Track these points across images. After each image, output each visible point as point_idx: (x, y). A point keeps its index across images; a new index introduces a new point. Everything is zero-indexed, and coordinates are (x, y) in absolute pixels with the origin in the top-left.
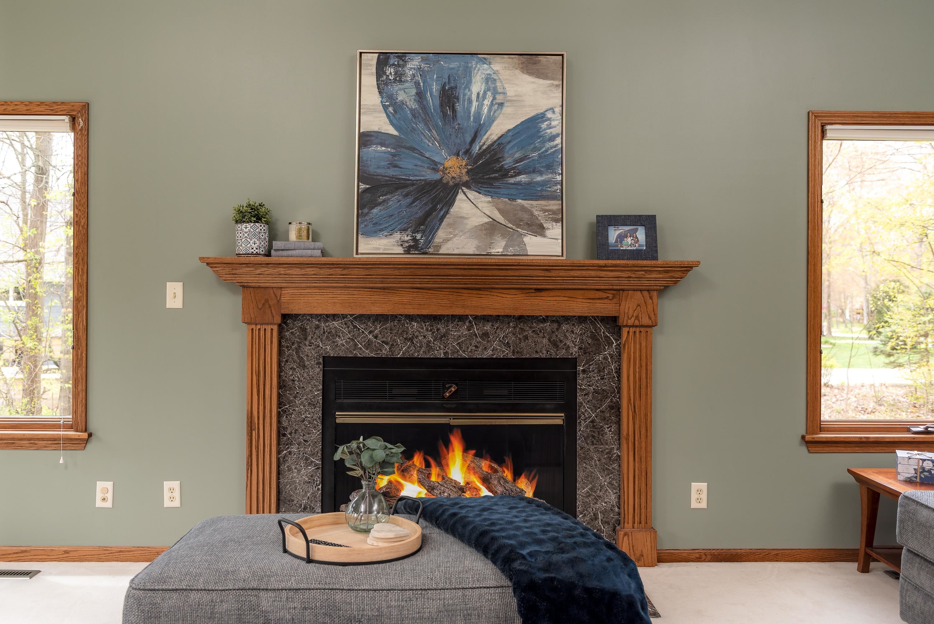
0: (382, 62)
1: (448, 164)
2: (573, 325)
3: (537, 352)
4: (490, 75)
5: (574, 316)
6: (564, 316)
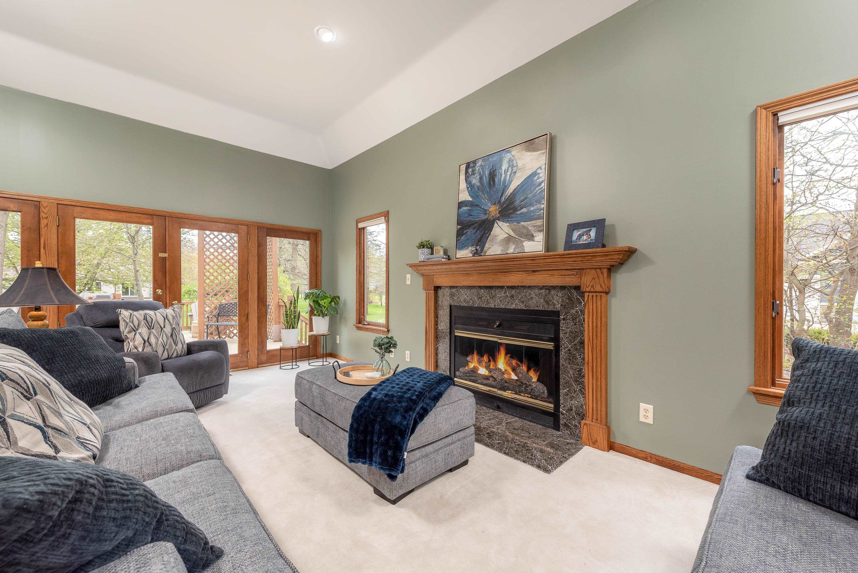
0: (467, 167)
1: (491, 210)
2: (558, 291)
3: (537, 306)
4: (511, 158)
5: (558, 286)
6: (552, 286)
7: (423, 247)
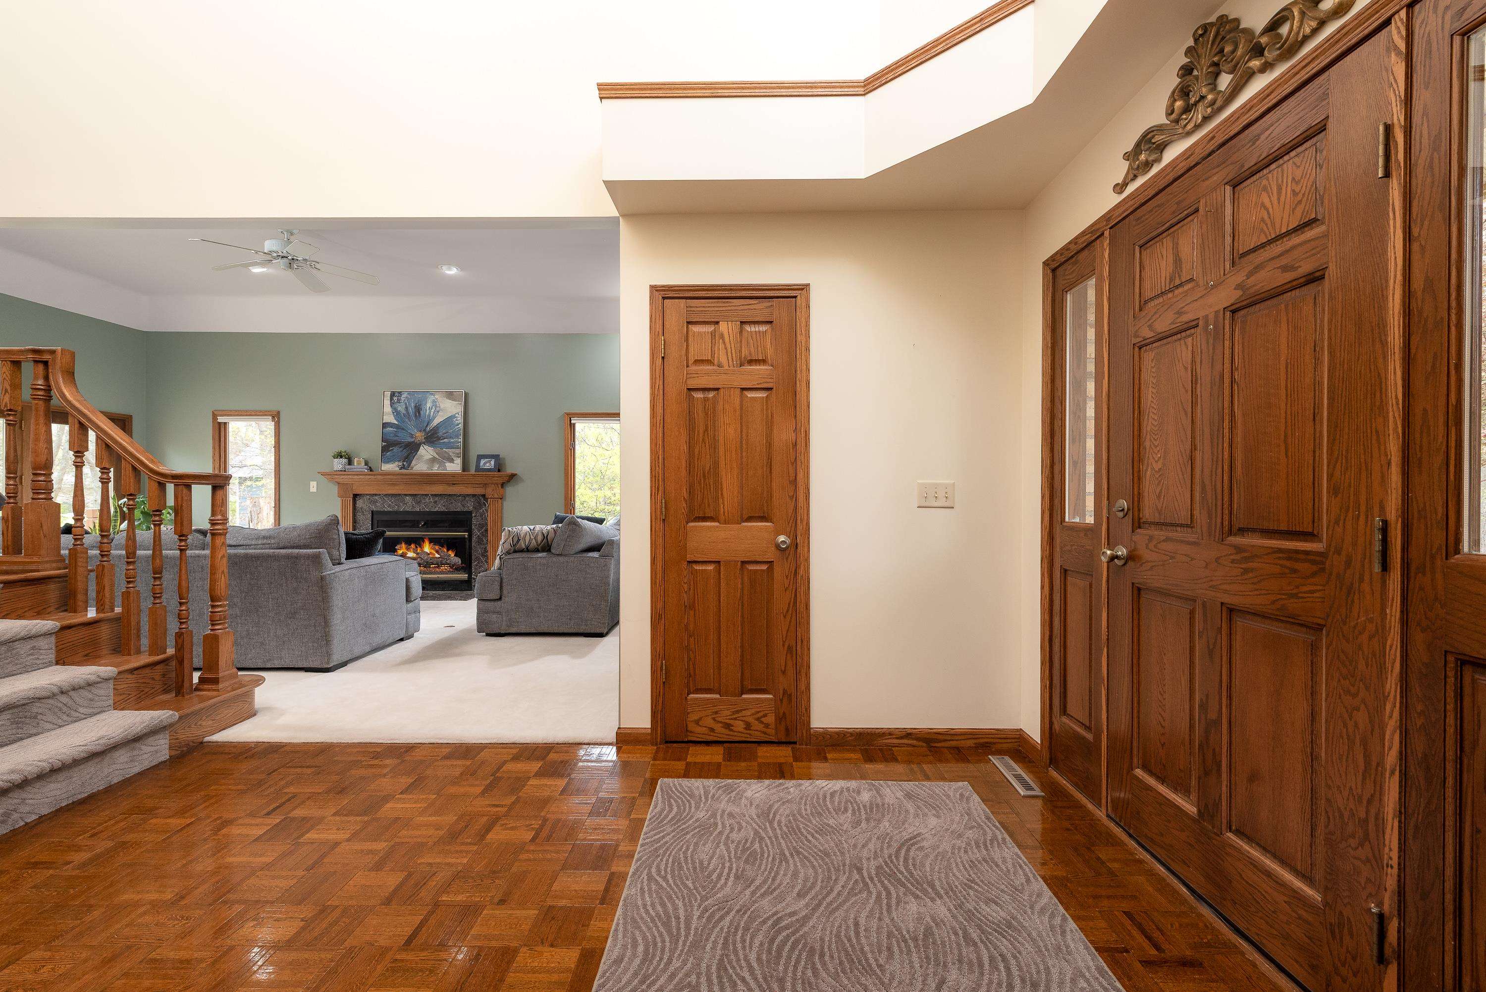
0: (393, 395)
1: (417, 435)
2: (471, 498)
3: (456, 509)
4: (434, 399)
5: (470, 495)
6: (467, 494)
7: (341, 457)
